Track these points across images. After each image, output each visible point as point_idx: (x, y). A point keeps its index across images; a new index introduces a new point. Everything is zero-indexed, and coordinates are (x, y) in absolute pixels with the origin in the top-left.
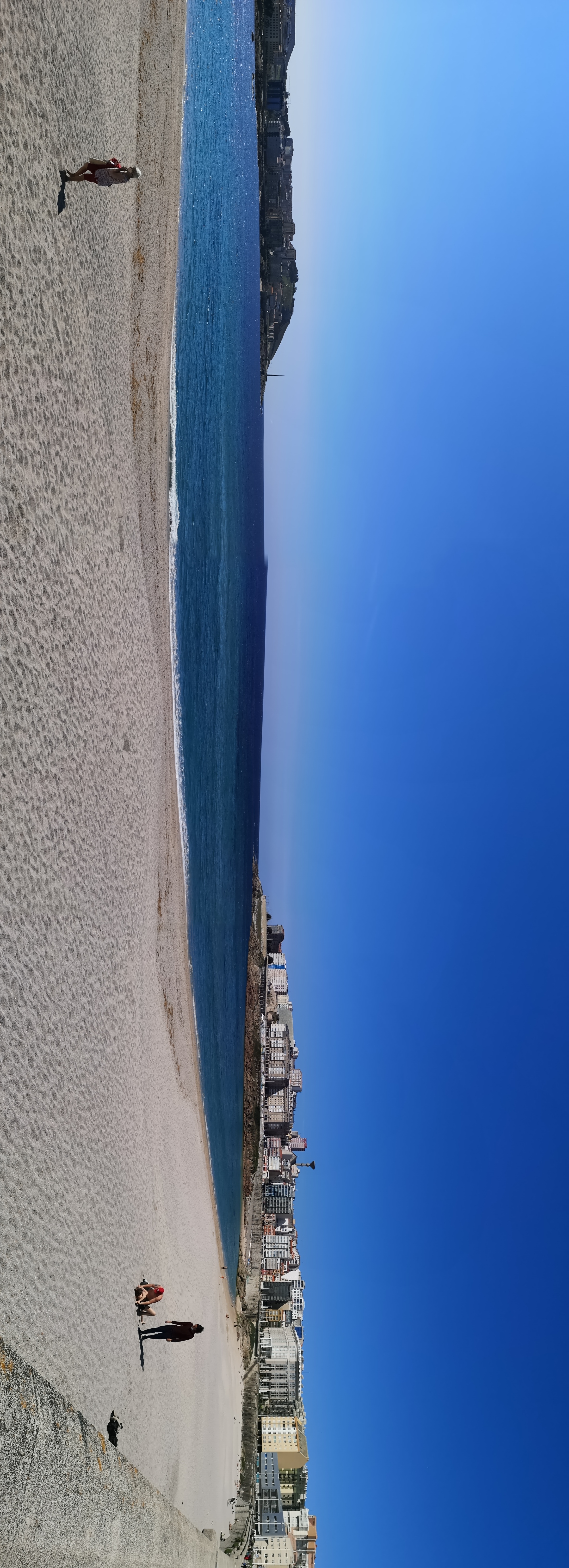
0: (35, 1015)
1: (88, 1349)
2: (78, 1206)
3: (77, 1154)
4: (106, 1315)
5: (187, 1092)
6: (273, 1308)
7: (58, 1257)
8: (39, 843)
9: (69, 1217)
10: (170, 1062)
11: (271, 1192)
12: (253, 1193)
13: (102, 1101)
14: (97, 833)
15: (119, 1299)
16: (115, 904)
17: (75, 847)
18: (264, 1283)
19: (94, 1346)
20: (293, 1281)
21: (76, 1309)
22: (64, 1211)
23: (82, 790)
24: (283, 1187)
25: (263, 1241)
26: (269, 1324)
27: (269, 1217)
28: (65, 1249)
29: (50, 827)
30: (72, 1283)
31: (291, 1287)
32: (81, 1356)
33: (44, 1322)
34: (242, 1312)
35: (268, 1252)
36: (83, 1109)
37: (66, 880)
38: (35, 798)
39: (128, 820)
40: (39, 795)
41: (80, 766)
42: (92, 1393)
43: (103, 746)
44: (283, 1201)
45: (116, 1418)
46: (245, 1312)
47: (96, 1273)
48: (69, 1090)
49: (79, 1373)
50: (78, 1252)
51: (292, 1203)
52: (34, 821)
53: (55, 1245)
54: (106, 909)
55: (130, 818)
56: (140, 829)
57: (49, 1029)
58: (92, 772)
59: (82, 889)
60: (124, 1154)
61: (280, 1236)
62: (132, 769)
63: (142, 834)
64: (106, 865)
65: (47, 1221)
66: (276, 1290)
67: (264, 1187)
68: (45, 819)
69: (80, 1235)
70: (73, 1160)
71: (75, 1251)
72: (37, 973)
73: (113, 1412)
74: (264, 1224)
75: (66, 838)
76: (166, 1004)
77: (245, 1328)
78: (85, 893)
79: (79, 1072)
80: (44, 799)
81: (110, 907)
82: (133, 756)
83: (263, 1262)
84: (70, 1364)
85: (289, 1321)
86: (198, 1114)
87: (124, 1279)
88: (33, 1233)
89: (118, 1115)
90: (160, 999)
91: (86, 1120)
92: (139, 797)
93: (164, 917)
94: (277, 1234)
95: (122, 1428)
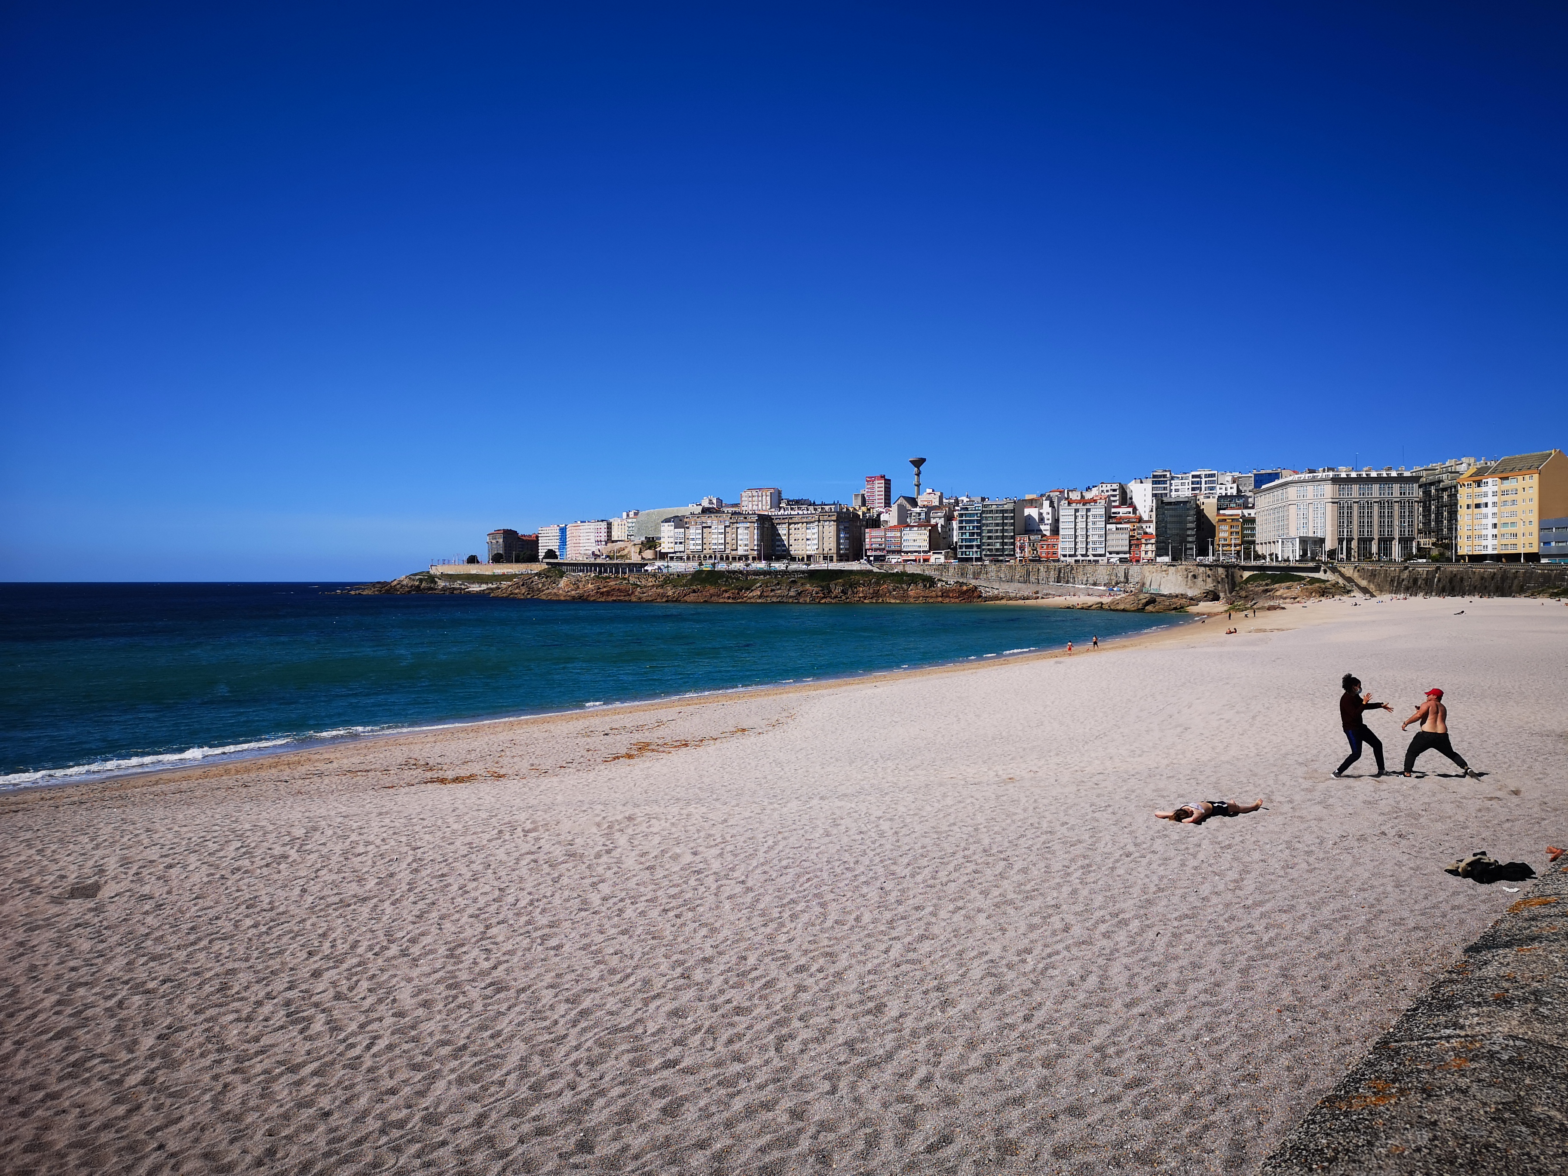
0: (658, 1002)
1: (1309, 920)
2: (1013, 934)
3: (909, 931)
4: (1236, 881)
5: (785, 714)
6: (1213, 536)
7: (1118, 976)
8: (318, 1043)
9: (1035, 952)
10: (732, 747)
11: (971, 547)
12: (974, 582)
13: (808, 880)
14: (296, 929)
15: (1201, 856)
16: (445, 870)
17: (328, 969)
18: (1158, 555)
19: (1302, 907)
20: (1154, 495)
21: (1225, 942)
22: (1024, 961)
23: (196, 974)
24: (961, 522)
25: (1071, 560)
26: (1248, 543)
27: (1022, 549)
28: (1101, 961)
29: (282, 1027)
30: (1171, 950)
31: (1165, 500)
32: (1325, 935)
33: (1253, 1007)
34: (1222, 601)
35: (1094, 549)
36: (825, 916)
37: (395, 976)
38: (216, 1070)
39: (267, 865)
40: (208, 1063)
41: (138, 988)
42: (1405, 914)
43: (86, 946)
44: (991, 521)
45: (1462, 865)
46: (1222, 595)
47: (1148, 901)
48: (790, 941)
49: (1362, 940)
50: (1106, 935)
51: (994, 502)
52: (267, 1064)
53: (1092, 981)
54: (455, 887)
55: (264, 862)
56: (288, 838)
57: (682, 976)
58: (153, 959)
59: (413, 941)
60: (907, 840)
61: (1061, 526)
62: (145, 872)
63: (299, 832)
64: (365, 900)
65: (1045, 995)
66: (1172, 530)
67: (961, 560)
68: (265, 1041)
69: (1072, 932)
70: (922, 938)
71: (1105, 942)
72: (586, 1003)
73: (1447, 871)
74: (1037, 560)
75: (306, 991)
76: (630, 756)
77: (1256, 593)
78: (423, 934)
79: (757, 921)
80: (219, 1051)
81: (450, 880)
82: (110, 873)
83: (1115, 558)
84: (1344, 958)
85: (1241, 501)
86: (825, 692)
87: (1158, 845)
88: (1071, 1024)
89: (832, 849)
90: (622, 768)
91: (844, 911)
92: (212, 846)
93: (476, 768)
94: (1055, 531)
95: (1484, 853)
